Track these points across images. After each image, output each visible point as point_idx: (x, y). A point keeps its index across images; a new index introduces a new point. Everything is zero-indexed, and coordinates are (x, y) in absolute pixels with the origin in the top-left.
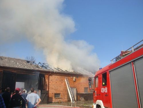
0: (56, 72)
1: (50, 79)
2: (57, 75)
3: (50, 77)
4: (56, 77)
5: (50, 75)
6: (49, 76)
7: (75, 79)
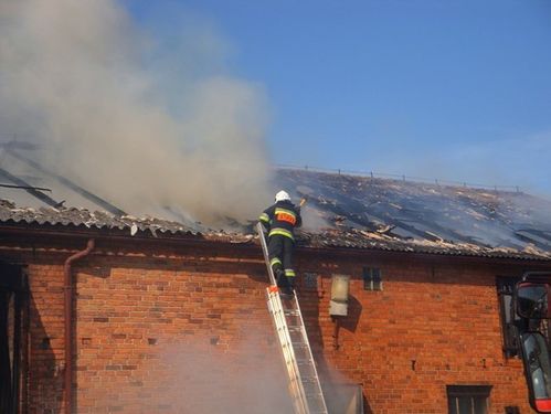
0: (144, 233)
1: (84, 307)
2: (160, 265)
3: (87, 283)
4: (152, 289)
5: (78, 265)
6: (73, 280)
7: (351, 302)
